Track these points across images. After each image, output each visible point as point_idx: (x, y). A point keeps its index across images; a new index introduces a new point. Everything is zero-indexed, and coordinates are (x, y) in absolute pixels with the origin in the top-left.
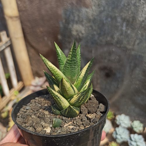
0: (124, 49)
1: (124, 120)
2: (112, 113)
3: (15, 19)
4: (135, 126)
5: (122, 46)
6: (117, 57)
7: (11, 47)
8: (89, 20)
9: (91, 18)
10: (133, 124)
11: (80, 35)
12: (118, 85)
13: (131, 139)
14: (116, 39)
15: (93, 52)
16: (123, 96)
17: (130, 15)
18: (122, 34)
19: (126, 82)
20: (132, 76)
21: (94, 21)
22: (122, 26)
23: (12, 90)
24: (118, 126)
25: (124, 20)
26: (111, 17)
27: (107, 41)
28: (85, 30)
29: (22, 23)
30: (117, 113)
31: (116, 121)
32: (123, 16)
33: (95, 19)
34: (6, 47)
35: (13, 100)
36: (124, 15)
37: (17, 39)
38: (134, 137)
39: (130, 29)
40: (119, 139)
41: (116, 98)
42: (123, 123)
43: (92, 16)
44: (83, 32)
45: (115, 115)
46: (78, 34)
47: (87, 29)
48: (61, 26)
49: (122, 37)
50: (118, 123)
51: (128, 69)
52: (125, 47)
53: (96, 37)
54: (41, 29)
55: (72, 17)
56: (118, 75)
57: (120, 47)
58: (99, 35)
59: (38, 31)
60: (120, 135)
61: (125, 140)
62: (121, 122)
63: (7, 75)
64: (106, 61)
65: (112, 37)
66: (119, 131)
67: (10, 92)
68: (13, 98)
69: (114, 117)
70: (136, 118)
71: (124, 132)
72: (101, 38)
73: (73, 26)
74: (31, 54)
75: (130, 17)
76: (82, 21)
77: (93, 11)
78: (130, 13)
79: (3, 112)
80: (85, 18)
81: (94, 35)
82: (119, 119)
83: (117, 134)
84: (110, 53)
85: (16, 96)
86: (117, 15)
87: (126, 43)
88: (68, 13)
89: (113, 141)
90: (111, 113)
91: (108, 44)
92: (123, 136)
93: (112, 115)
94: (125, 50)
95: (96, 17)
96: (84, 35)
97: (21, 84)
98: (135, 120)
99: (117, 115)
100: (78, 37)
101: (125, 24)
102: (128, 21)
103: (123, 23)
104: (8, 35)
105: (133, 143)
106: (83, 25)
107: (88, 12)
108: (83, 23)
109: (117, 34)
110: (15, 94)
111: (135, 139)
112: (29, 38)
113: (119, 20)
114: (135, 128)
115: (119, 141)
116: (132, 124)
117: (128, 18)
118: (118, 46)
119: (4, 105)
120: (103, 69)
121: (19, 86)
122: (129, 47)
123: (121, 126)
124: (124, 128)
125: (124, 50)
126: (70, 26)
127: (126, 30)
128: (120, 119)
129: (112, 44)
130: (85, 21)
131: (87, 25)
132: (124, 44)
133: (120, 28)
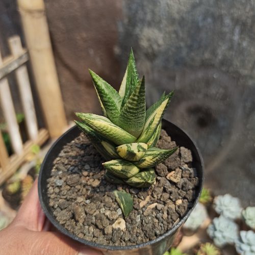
0: (234, 75)
1: (228, 205)
2: (208, 191)
3: (37, 15)
4: (249, 216)
5: (231, 69)
6: (221, 90)
7: (28, 65)
8: (172, 21)
9: (177, 16)
10: (246, 213)
11: (155, 47)
12: (221, 141)
13: (240, 240)
14: (220, 57)
15: (177, 79)
16: (229, 161)
17: (248, 13)
18: (231, 48)
19: (235, 136)
20: (248, 126)
21: (182, 22)
22: (233, 33)
23: (28, 144)
24: (217, 215)
25: (236, 21)
26: (213, 16)
27: (203, 60)
28: (164, 39)
29: (49, 22)
30: (216, 192)
31: (214, 206)
32: (236, 15)
33: (183, 19)
34: (20, 66)
35: (30, 162)
36: (237, 13)
37: (38, 51)
38: (246, 236)
39: (247, 39)
40: (219, 239)
41: (216, 164)
42: (227, 210)
43: (178, 13)
44: (161, 42)
45: (213, 196)
46: (151, 46)
47: (167, 36)
48: (121, 29)
49: (231, 53)
50: (217, 209)
51: (239, 113)
52: (237, 72)
53: (184, 53)
54: (84, 35)
55: (140, 15)
56: (221, 123)
57: (228, 72)
58: (190, 48)
59: (78, 38)
60: (221, 231)
61: (231, 241)
62: (224, 208)
63: (20, 116)
64: (200, 96)
65: (214, 53)
66: (219, 224)
67: (23, 148)
68: (29, 158)
69: (210, 199)
70: (251, 203)
71: (228, 227)
72: (193, 54)
73: (141, 30)
74: (64, 81)
75: (247, 17)
76: (160, 22)
77: (180, 4)
78: (247, 10)
79: (12, 183)
80: (165, 17)
81: (181, 47)
82: (220, 203)
83: (215, 229)
84: (208, 82)
85: (34, 154)
86: (223, 12)
87: (238, 64)
88: (134, 6)
89: (209, 242)
90: (206, 192)
91: (206, 65)
92: (227, 234)
93: (208, 195)
94: (237, 76)
95: (184, 16)
96: (163, 48)
97: (43, 133)
98: (250, 205)
99: (217, 196)
100: (150, 51)
101: (237, 30)
102: (244, 24)
103: (234, 28)
104: (24, 44)
105: (244, 247)
106: (160, 30)
107: (171, 5)
108: (161, 26)
109: (223, 48)
110: (34, 151)
111: (248, 240)
112: (62, 50)
113: (227, 21)
114: (250, 219)
115: (220, 242)
116: (244, 212)
117: (244, 18)
118: (224, 69)
119: (13, 170)
120: (194, 111)
121: (41, 138)
122: (245, 72)
123: (224, 216)
124: (229, 219)
125: (234, 78)
126: (137, 30)
127: (240, 41)
128: (222, 203)
129: (213, 66)
130: (164, 22)
131: (167, 29)
132: (235, 67)
133: (228, 36)
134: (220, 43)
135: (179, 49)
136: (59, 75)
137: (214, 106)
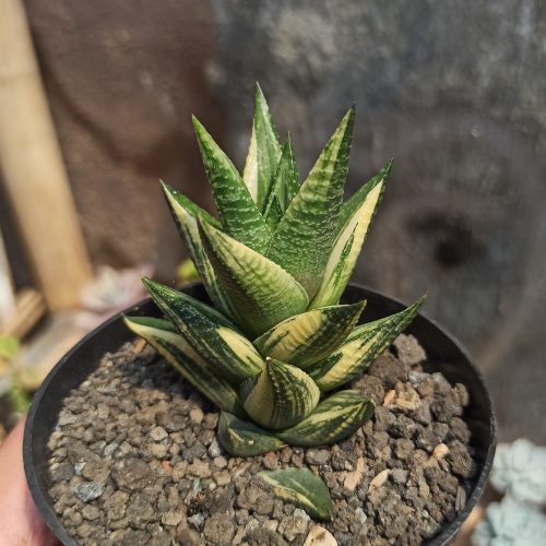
0: (525, 129)
1: (525, 467)
5: (516, 112)
6: (494, 169)
11: (315, 61)
12: (498, 303)
14: (485, 82)
15: (378, 143)
16: (521, 353)
18: (513, 57)
19: (535, 288)
22: (515, 17)
24: (496, 496)
27: (441, 92)
28: (337, 39)
42: (521, 481)
44: (329, 46)
46: (303, 59)
47: (345, 30)
48: (222, 17)
49: (513, 69)
50: (497, 480)
53: (392, 73)
54: (125, 35)
56: (498, 255)
57: (507, 119)
58: (407, 60)
59: (109, 43)
60: (507, 539)
62: (514, 477)
64: (440, 186)
65: (469, 71)
66: (502, 520)
71: (525, 526)
72: (414, 76)
73: (276, 18)
74: (76, 158)
81: (382, 60)
82: (504, 463)
83: (493, 534)
84: (458, 150)
85: (5, 360)
87: (534, 99)
91: (449, 104)
94: (531, 132)
96: (335, 64)
97: (29, 300)
100: (302, 71)
101: (527, 10)
103: (520, 4)
106: (325, 14)
108: (328, 4)
109: (493, 58)
110: (4, 352)
112: (66, 76)
118: (497, 112)
120: (428, 224)
121: (24, 315)
123: (514, 497)
124: (528, 504)
125: (524, 135)
126: (265, 18)
127: (535, 39)
128: (509, 462)
129: (467, 106)
131: (344, 13)
132: (525, 106)
133: (505, 25)
134: (484, 46)
135: (377, 63)
136: (63, 145)
137: (475, 210)
